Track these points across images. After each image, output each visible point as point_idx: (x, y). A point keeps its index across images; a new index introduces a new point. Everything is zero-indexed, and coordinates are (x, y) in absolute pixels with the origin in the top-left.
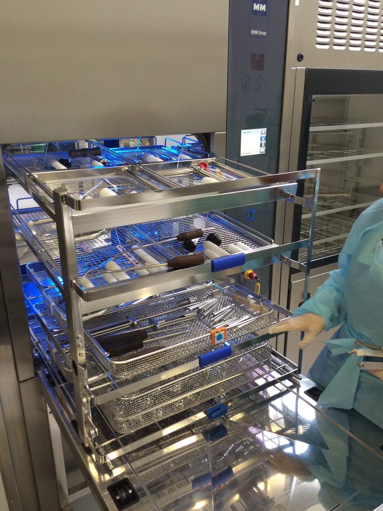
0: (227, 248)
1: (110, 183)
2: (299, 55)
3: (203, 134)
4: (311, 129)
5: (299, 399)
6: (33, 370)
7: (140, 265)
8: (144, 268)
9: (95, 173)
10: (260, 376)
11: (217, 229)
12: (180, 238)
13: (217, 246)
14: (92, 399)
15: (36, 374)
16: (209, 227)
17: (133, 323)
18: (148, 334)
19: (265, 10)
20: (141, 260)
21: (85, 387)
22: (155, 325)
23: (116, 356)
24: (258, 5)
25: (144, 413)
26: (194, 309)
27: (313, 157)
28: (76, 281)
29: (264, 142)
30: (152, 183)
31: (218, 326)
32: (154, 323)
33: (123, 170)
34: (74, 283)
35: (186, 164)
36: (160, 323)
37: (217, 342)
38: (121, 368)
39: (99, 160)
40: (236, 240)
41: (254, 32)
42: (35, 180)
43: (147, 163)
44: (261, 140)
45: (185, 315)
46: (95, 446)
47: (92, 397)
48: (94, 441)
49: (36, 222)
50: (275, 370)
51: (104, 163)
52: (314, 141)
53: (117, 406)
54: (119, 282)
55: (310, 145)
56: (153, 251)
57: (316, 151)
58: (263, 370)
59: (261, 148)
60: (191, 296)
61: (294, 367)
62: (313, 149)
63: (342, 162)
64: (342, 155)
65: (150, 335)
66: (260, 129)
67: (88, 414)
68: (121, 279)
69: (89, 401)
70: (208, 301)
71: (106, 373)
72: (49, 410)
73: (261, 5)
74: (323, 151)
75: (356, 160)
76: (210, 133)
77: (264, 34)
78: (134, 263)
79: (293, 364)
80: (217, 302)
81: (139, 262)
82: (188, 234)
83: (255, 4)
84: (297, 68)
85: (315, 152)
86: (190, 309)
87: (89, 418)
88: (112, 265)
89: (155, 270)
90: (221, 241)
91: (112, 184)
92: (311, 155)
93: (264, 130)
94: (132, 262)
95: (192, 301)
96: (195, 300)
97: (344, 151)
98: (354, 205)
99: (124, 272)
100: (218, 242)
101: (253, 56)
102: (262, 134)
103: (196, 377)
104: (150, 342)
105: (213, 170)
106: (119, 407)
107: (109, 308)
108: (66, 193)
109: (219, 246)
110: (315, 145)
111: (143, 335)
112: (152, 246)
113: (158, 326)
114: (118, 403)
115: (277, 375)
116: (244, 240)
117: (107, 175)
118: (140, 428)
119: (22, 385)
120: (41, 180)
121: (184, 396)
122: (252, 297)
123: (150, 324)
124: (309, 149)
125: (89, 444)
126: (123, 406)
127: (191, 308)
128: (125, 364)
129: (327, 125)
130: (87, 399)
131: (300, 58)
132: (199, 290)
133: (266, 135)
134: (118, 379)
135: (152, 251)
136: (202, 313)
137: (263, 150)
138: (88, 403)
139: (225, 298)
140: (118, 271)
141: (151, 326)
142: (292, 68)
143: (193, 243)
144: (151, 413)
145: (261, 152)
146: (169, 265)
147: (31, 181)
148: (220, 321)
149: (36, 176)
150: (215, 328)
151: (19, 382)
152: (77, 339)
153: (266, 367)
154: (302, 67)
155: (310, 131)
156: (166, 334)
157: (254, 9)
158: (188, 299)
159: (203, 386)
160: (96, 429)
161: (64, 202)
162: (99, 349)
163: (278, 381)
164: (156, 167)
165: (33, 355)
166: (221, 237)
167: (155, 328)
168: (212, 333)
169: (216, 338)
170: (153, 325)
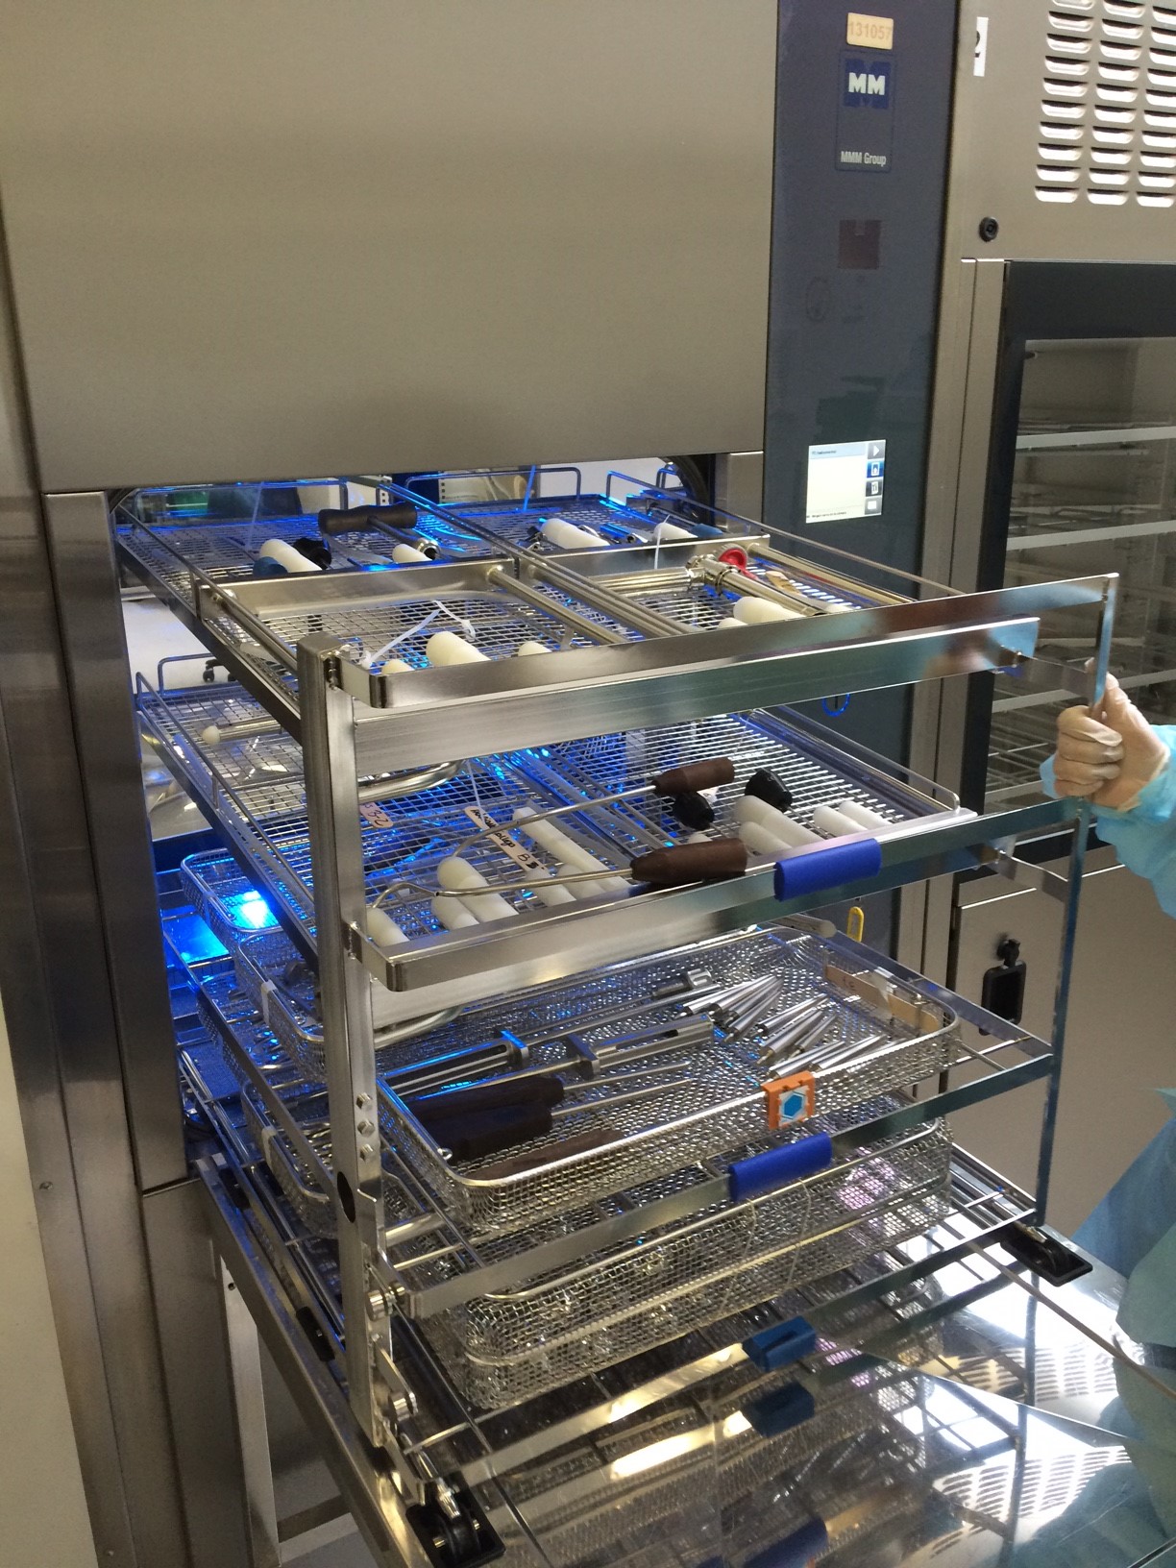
0: (810, 818)
1: (452, 616)
2: (985, 220)
3: (693, 457)
4: (1023, 442)
5: (1040, 1305)
6: (183, 1156)
7: (542, 873)
8: (558, 883)
9: (404, 585)
10: (914, 1231)
11: (772, 756)
12: (662, 787)
13: (776, 812)
14: (400, 1300)
15: (192, 1170)
16: (748, 749)
17: (518, 1053)
18: (565, 1088)
19: (882, 93)
20: (542, 854)
21: (377, 1257)
22: (585, 1059)
23: (468, 1159)
24: (863, 76)
25: (555, 1343)
26: (703, 1010)
27: (1027, 526)
28: (359, 925)
29: (877, 481)
30: (581, 615)
31: (784, 1067)
32: (582, 1054)
33: (488, 573)
34: (354, 931)
35: (676, 555)
36: (600, 1055)
37: (785, 1121)
38: (490, 1201)
39: (413, 543)
40: (835, 792)
41: (849, 157)
42: (225, 606)
43: (559, 549)
44: (869, 475)
45: (679, 1031)
46: (402, 1446)
47: (400, 1290)
48: (400, 1430)
49: (228, 730)
50: (961, 1210)
51: (429, 552)
52: (1030, 477)
53: (473, 1321)
54: (484, 927)
55: (1017, 489)
56: (580, 826)
57: (1034, 505)
58: (925, 1211)
59: (867, 501)
60: (694, 968)
61: (1022, 1202)
62: (1025, 500)
63: (1117, 540)
64: (1115, 520)
65: (572, 1093)
66: (867, 443)
67: (382, 1343)
68: (489, 917)
69: (390, 1304)
70: (744, 984)
71: (439, 1212)
72: (227, 1277)
73: (872, 77)
74: (1059, 508)
75: (1160, 537)
76: (713, 456)
77: (881, 161)
78: (523, 865)
79: (1017, 1191)
80: (774, 989)
81: (536, 860)
82: (687, 774)
83: (852, 75)
84: (980, 260)
85: (1030, 510)
86: (692, 1008)
87: (384, 1353)
88: (458, 871)
89: (592, 888)
90: (790, 795)
91: (457, 619)
92: (1021, 519)
93: (878, 446)
94: (518, 861)
95: (695, 983)
96: (705, 981)
97: (1122, 507)
98: (1157, 671)
99: (497, 895)
100: (781, 800)
101: (847, 227)
102: (870, 457)
103: (715, 1231)
104: (574, 1116)
105: (762, 572)
106: (479, 1324)
107: (453, 1010)
108: (337, 653)
109: (783, 811)
110: (1032, 489)
111: (550, 1091)
112: (576, 812)
113: (594, 1062)
114: (478, 1311)
115: (971, 1231)
116: (861, 793)
117: (439, 588)
118: (543, 1390)
119: (149, 1202)
120: (244, 605)
121: (680, 1291)
122: (888, 974)
123: (569, 1056)
124: (1013, 501)
125: (384, 1440)
126: (491, 1318)
127: (695, 1006)
128: (503, 1189)
129: (1070, 430)
130: (384, 1299)
131: (988, 230)
132: (718, 950)
133: (883, 459)
134: (478, 1234)
135: (575, 827)
136: (732, 1022)
137: (874, 505)
138: (386, 1308)
139: (800, 975)
140: (477, 893)
141: (572, 1063)
142: (964, 261)
143: (702, 801)
144: (577, 1343)
145: (867, 512)
146: (636, 874)
147: (215, 609)
148: (788, 1050)
149: (230, 593)
150: (774, 1073)
151: (141, 1192)
152: (356, 1107)
153: (931, 1201)
154: (993, 259)
155: (1017, 447)
156: (620, 1091)
157: (851, 90)
158: (684, 978)
159: (739, 1260)
160: (412, 1395)
161: (332, 679)
162: (419, 1136)
163: (974, 1246)
164: (586, 563)
165: (184, 1112)
166: (789, 783)
167: (585, 1071)
168: (771, 1090)
169: (781, 1110)
170: (578, 1061)
